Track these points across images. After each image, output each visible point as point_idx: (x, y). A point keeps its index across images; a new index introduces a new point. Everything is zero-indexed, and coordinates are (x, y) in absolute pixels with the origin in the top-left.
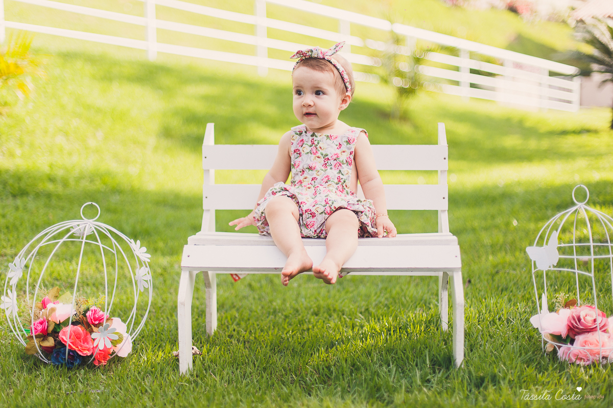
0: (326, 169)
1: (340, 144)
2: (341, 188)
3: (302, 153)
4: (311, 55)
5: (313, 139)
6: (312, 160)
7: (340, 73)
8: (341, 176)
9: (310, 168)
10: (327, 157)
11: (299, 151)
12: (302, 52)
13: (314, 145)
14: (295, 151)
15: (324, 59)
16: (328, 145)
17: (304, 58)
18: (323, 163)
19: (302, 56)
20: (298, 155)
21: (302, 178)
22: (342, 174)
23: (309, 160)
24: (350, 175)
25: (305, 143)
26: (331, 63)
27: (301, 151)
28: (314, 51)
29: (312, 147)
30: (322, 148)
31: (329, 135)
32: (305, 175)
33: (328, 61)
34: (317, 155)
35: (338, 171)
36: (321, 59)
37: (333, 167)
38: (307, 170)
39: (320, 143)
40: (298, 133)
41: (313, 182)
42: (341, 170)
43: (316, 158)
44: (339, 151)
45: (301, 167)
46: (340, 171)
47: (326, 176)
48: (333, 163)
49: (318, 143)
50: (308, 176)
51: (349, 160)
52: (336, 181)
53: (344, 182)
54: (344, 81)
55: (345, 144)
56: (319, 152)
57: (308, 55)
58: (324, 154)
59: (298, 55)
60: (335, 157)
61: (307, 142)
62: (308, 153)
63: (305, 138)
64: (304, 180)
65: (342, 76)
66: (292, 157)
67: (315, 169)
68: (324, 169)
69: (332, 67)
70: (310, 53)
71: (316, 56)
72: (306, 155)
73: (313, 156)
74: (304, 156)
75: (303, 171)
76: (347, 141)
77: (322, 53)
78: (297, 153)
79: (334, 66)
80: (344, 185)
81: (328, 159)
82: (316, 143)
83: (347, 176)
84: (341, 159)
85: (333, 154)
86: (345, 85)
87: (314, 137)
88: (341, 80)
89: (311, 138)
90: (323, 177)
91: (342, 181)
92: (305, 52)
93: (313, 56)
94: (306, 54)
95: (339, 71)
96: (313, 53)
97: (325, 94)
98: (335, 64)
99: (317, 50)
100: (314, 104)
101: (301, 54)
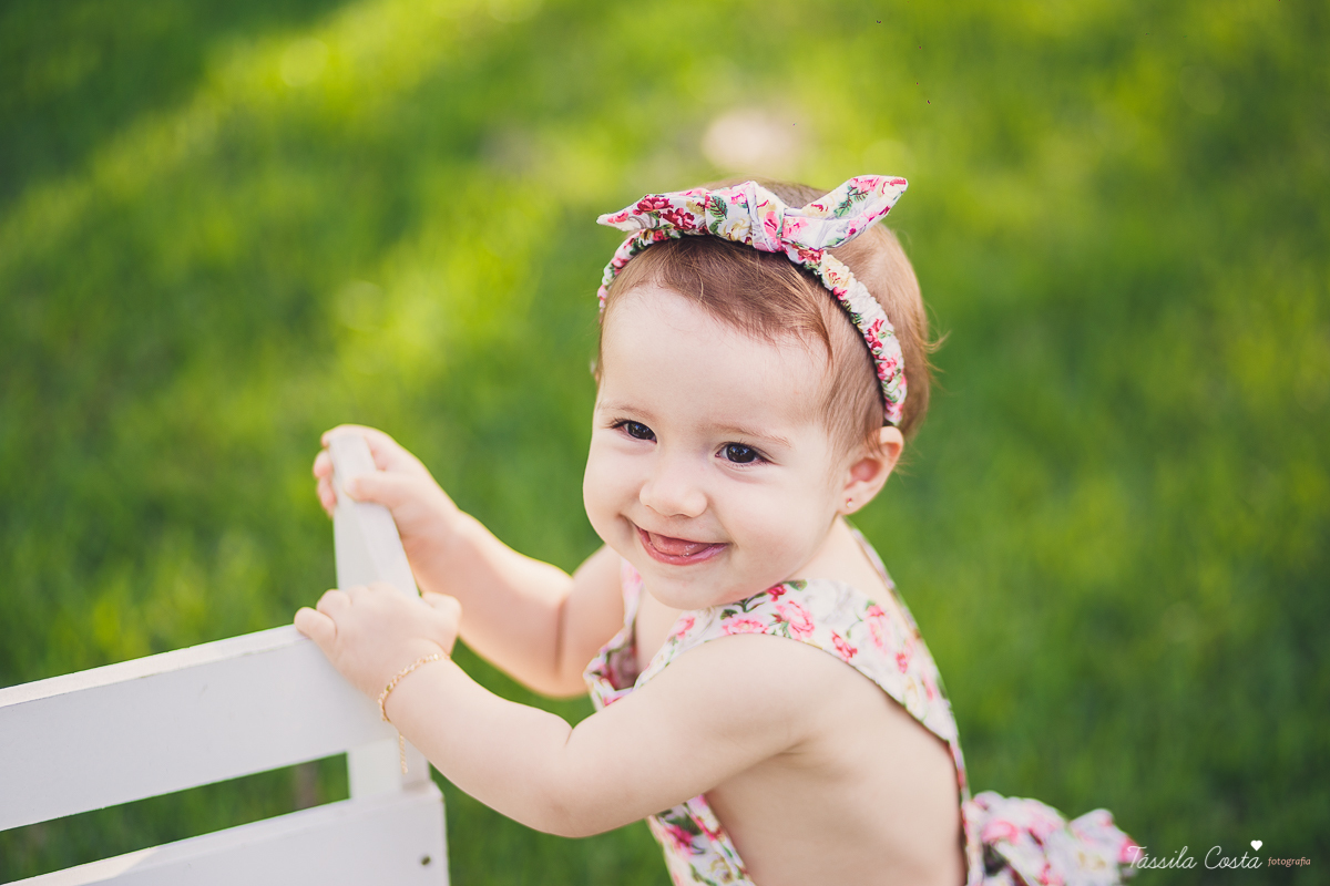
4: (715, 226)
7: (860, 334)
12: (666, 204)
15: (780, 256)
17: (674, 233)
19: (663, 222)
26: (815, 279)
28: (735, 211)
33: (800, 268)
36: (764, 255)
54: (876, 369)
57: (697, 222)
59: (644, 216)
65: (869, 351)
69: (823, 302)
70: (709, 218)
71: (739, 235)
77: (771, 223)
79: (834, 297)
86: (880, 389)
88: (864, 366)
92: (686, 210)
93: (721, 232)
94: (692, 218)
95: (855, 327)
96: (725, 222)
97: (770, 459)
98: (838, 291)
99: (751, 205)
100: (711, 504)
101: (658, 215)
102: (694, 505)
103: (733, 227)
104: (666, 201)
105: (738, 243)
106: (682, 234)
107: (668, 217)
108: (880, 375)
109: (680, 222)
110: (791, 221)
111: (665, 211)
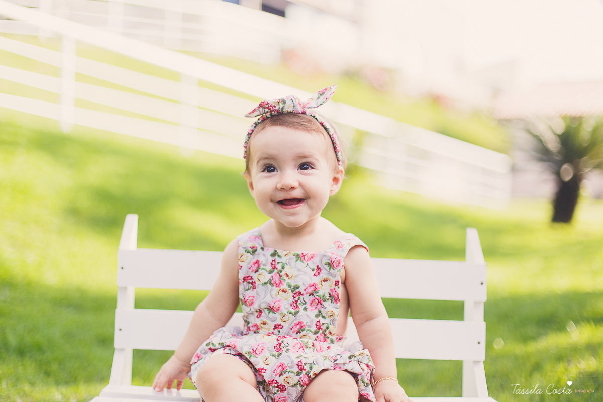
0: (297, 310)
1: (318, 268)
2: (321, 337)
3: (257, 283)
4: (283, 108)
5: (274, 261)
6: (274, 295)
7: (330, 136)
8: (322, 321)
9: (271, 309)
10: (297, 291)
11: (252, 278)
12: (268, 103)
13: (276, 271)
14: (245, 280)
15: (304, 113)
16: (299, 270)
17: (268, 115)
18: (292, 300)
19: (267, 110)
20: (251, 285)
21: (258, 322)
22: (323, 317)
23: (269, 295)
24: (337, 318)
25: (262, 267)
26: (316, 119)
27: (255, 279)
28: (289, 102)
29: (273, 274)
30: (290, 276)
31: (300, 253)
32: (264, 318)
33: (311, 116)
34: (282, 287)
35: (316, 312)
36: (299, 114)
37: (308, 305)
38: (266, 310)
39: (286, 267)
40: (251, 250)
41: (276, 331)
42: (322, 309)
43: (281, 292)
44: (317, 280)
45: (256, 306)
46: (320, 311)
47: (296, 322)
48: (308, 299)
49: (283, 268)
50: (268, 321)
51: (334, 294)
52: (314, 329)
53: (327, 328)
54: (335, 148)
55: (327, 267)
56: (285, 283)
57: (277, 108)
58: (293, 285)
59: (261, 109)
60: (310, 290)
61: (265, 265)
62: (266, 283)
63: (262, 260)
64: (263, 325)
65: (332, 141)
66: (241, 288)
67: (279, 311)
68: (293, 311)
69: (318, 126)
70: (281, 105)
71: (291, 109)
72: (263, 287)
73: (275, 290)
74: (260, 288)
75: (260, 311)
76: (329, 264)
77: (301, 104)
78: (249, 283)
79: (322, 124)
80: (327, 332)
81: (300, 294)
82: (279, 267)
83: (332, 318)
84: (321, 293)
85: (307, 286)
86: (336, 155)
87: (277, 257)
89: (271, 259)
90: (293, 324)
91: (324, 327)
92: (274, 104)
93: (285, 110)
94: (275, 107)
95: (328, 133)
96: (286, 105)
97: (314, 167)
98: (323, 122)
99: (292, 100)
100: (300, 185)
101: (265, 108)
102: (296, 184)
103: (288, 108)
105: (291, 112)
106: (271, 115)
107: (267, 108)
109: (272, 109)
110: (305, 103)
111: (267, 106)
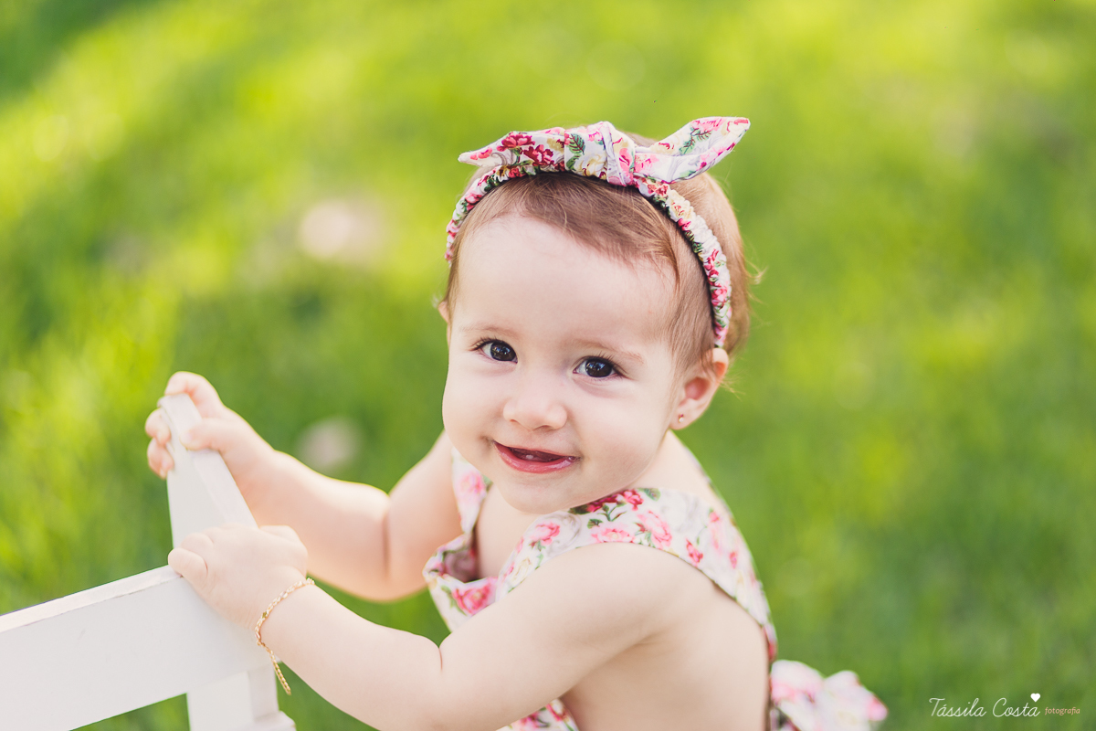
4: (572, 162)
7: (700, 262)
12: (528, 141)
15: (632, 189)
17: (530, 170)
19: (524, 158)
26: (665, 212)
28: (592, 148)
33: (651, 200)
36: (619, 187)
54: (710, 295)
57: (555, 158)
59: (507, 152)
65: (706, 278)
69: (671, 231)
70: (568, 154)
71: (594, 170)
77: (624, 158)
79: (680, 228)
86: (713, 314)
88: (701, 293)
92: (547, 147)
93: (577, 168)
94: (550, 154)
95: (696, 256)
96: (582, 157)
97: (624, 374)
98: (683, 222)
99: (607, 141)
100: (570, 418)
101: (520, 151)
102: (556, 418)
103: (589, 164)
104: (529, 138)
105: (593, 178)
106: (540, 170)
107: (526, 153)
108: (714, 301)
109: (540, 158)
110: (642, 158)
111: (526, 148)
